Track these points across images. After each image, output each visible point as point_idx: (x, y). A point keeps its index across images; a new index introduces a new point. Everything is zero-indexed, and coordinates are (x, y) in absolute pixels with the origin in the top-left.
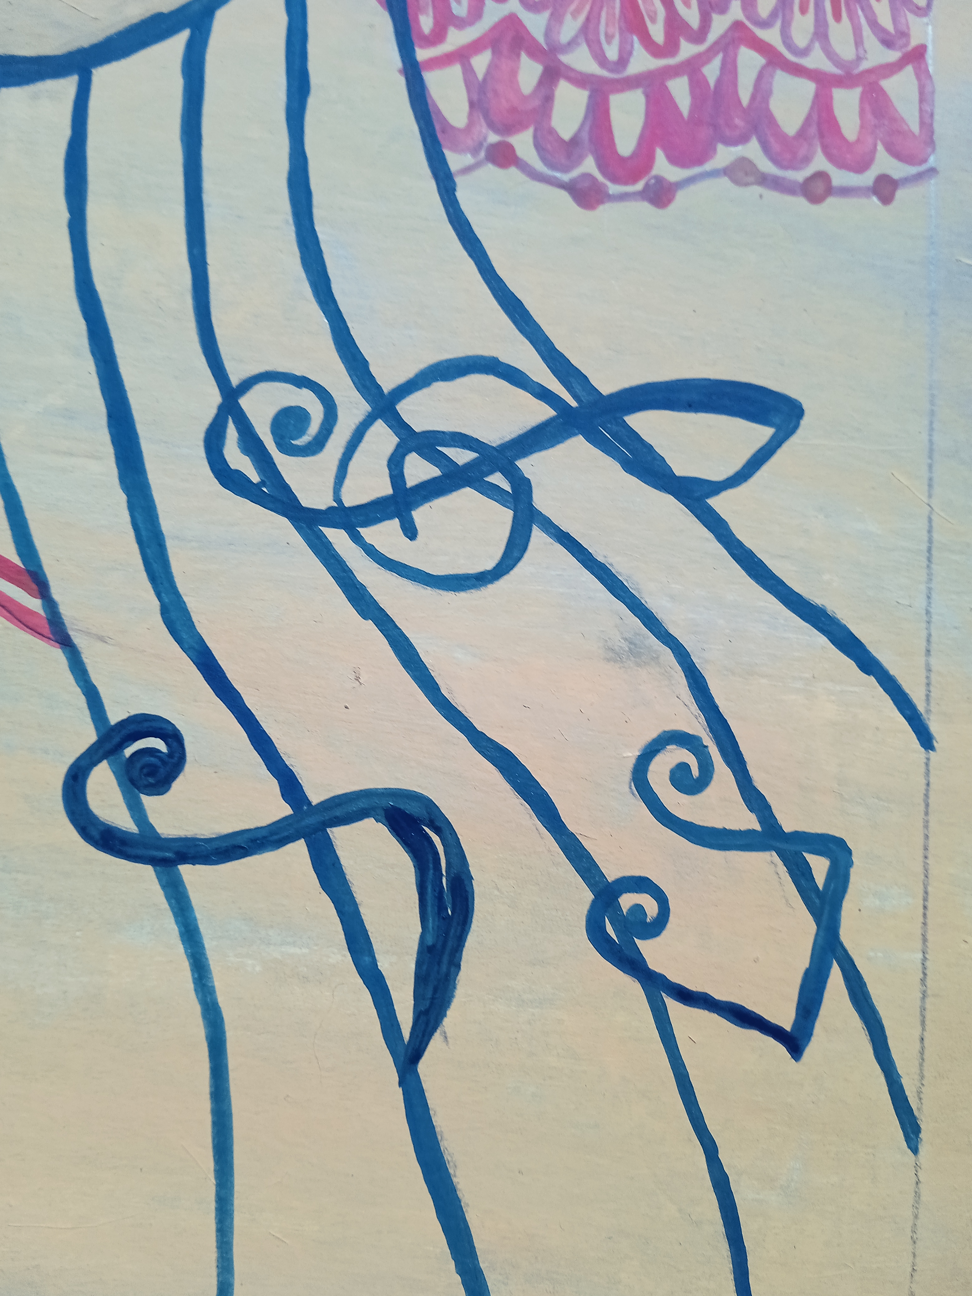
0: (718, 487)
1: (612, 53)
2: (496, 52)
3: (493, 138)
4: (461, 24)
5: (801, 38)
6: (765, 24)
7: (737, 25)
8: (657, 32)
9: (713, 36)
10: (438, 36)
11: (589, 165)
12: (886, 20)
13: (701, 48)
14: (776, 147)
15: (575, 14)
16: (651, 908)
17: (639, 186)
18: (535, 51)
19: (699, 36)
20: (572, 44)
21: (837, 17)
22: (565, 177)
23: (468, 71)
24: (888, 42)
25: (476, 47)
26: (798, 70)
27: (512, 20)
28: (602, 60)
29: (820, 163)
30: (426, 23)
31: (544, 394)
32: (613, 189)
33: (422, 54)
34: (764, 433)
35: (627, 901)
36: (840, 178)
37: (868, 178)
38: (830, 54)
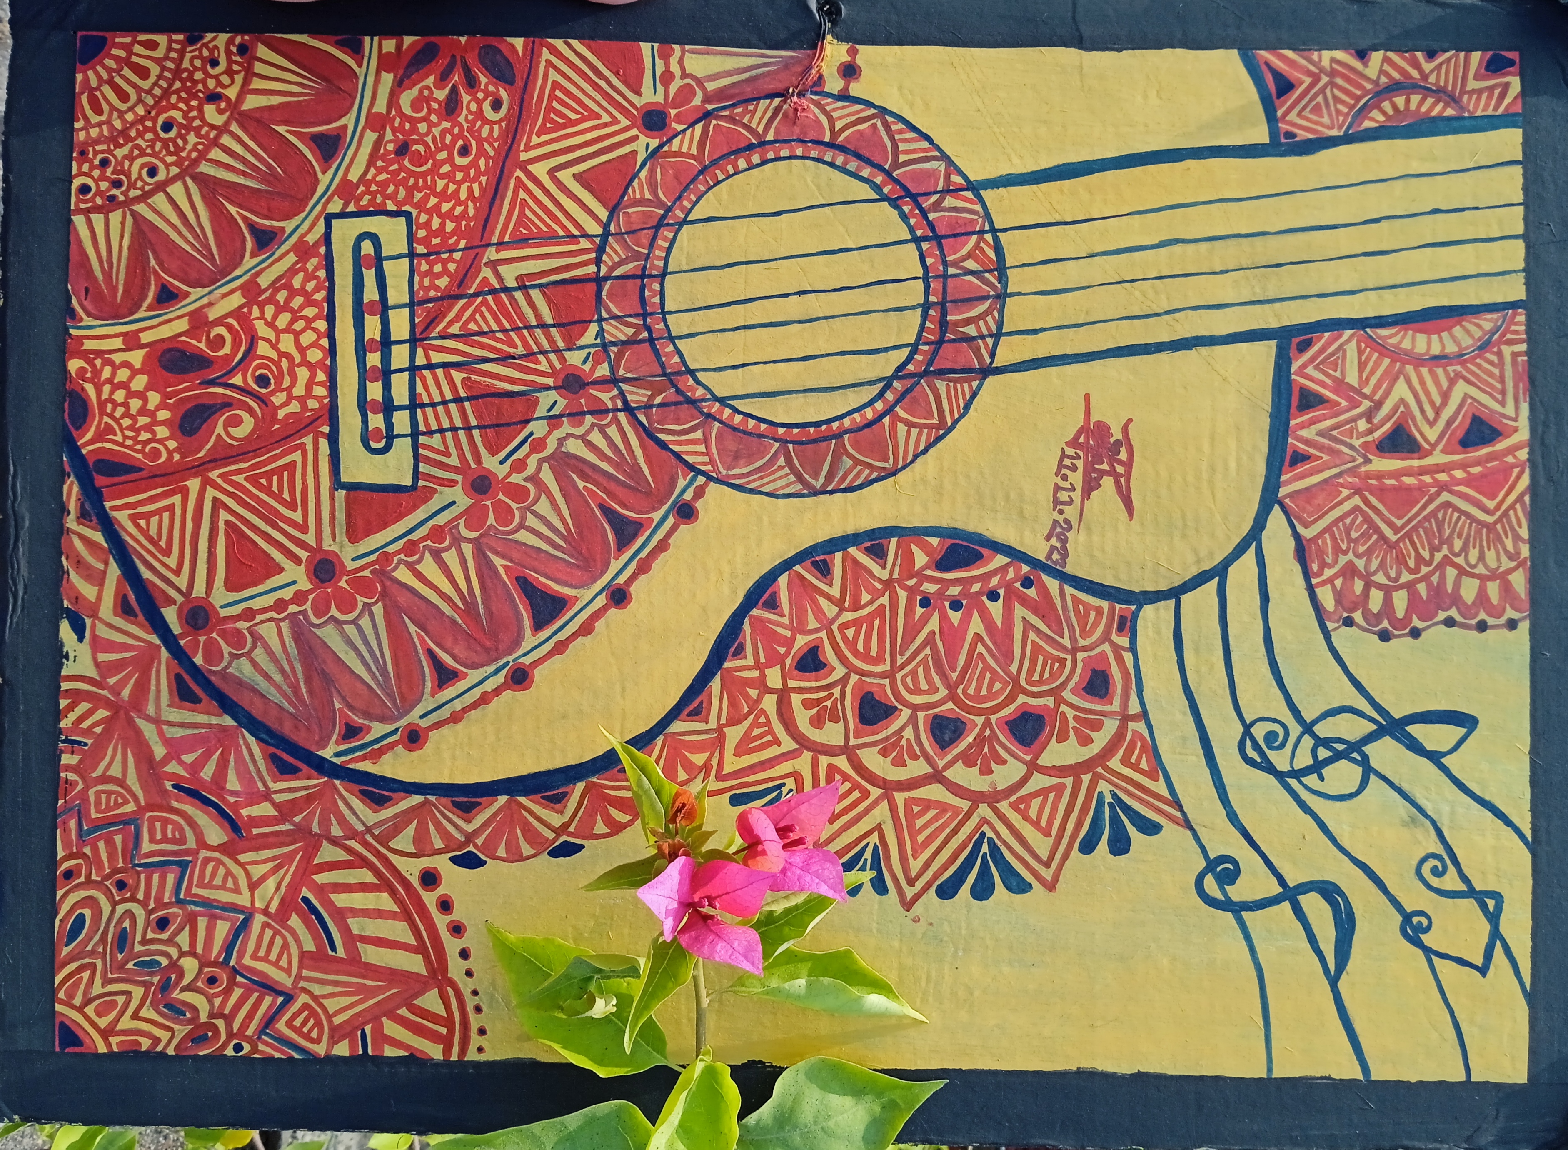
0: (1444, 754)
1: (1393, 574)
2: (1345, 578)
3: (1345, 615)
4: (1330, 566)
5: (1473, 561)
6: (1458, 555)
7: (1446, 556)
8: (1411, 563)
9: (1435, 564)
10: (1320, 574)
11: (1385, 624)
12: (1510, 547)
13: (1431, 568)
14: (1462, 609)
15: (1377, 557)
16: (1425, 922)
17: (1407, 631)
18: (1361, 577)
19: (1428, 564)
20: (1375, 573)
21: (1489, 549)
22: (1376, 629)
23: (1334, 587)
24: (1511, 558)
25: (1336, 576)
26: (1473, 575)
27: (1350, 562)
28: (1389, 578)
29: (1483, 616)
30: (1315, 567)
31: (1372, 720)
32: (1396, 633)
33: (1314, 581)
34: (1463, 731)
35: (1415, 920)
36: (1490, 621)
37: (1502, 620)
38: (1486, 566)
